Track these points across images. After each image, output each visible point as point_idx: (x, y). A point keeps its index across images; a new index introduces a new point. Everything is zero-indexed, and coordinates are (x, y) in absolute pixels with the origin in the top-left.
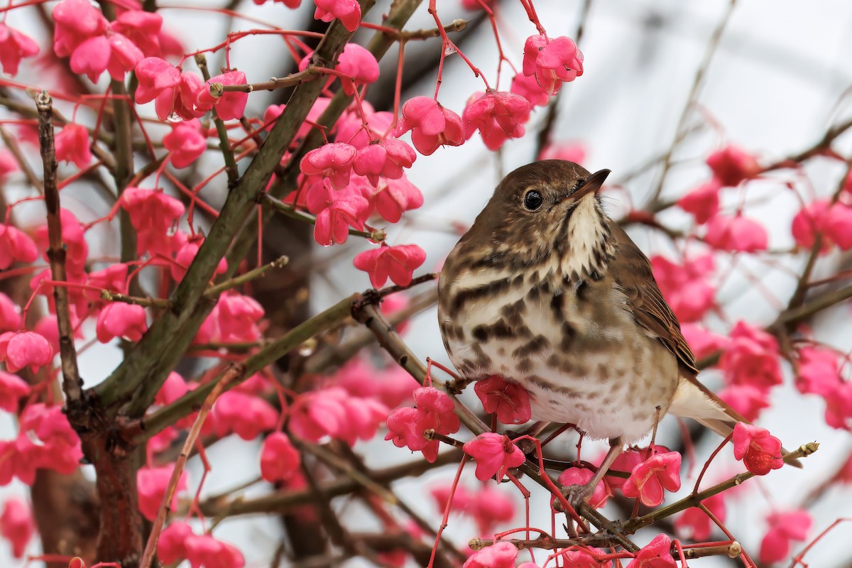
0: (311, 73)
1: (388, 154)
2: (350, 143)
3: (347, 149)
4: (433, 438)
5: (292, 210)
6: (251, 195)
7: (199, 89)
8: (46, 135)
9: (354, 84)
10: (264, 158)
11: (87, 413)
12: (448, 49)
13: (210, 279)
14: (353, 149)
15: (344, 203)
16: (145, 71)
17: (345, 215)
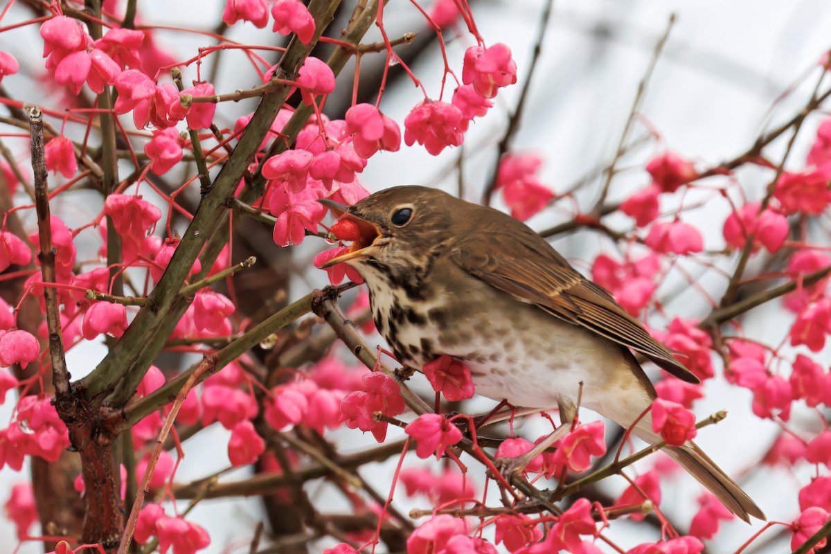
0: (275, 84)
1: (342, 160)
2: (308, 150)
3: (305, 156)
4: (380, 420)
5: (258, 214)
6: (222, 200)
7: (172, 100)
8: (37, 147)
9: (312, 95)
10: (233, 165)
11: (74, 404)
12: (391, 60)
13: (184, 279)
14: (310, 155)
15: (301, 207)
16: (122, 83)
17: (301, 218)
